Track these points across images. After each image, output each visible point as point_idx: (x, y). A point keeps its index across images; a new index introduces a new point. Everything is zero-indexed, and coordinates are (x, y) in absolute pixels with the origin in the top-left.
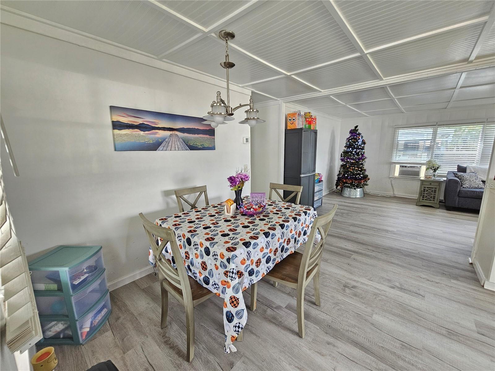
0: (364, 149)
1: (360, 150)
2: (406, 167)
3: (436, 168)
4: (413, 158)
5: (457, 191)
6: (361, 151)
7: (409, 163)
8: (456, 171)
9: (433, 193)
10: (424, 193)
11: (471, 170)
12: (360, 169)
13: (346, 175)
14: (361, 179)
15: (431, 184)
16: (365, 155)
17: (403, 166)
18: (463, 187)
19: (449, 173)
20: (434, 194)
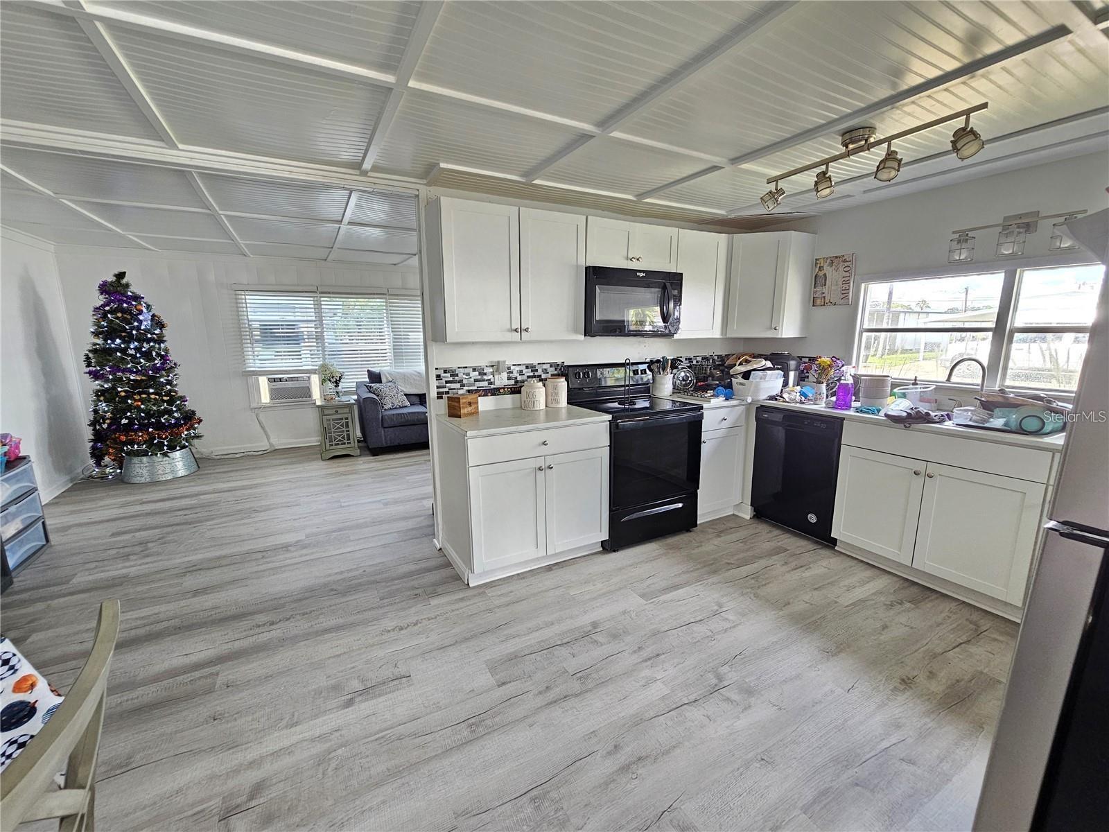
0: (163, 342)
1: (152, 344)
2: (280, 380)
3: (338, 379)
4: (291, 361)
5: (379, 419)
6: (157, 346)
7: (286, 371)
8: (367, 380)
9: (345, 429)
10: (331, 433)
11: (387, 378)
12: (165, 398)
13: (124, 421)
14: (177, 425)
15: (337, 412)
16: (173, 357)
17: (274, 380)
18: (385, 410)
19: (359, 385)
20: (347, 431)
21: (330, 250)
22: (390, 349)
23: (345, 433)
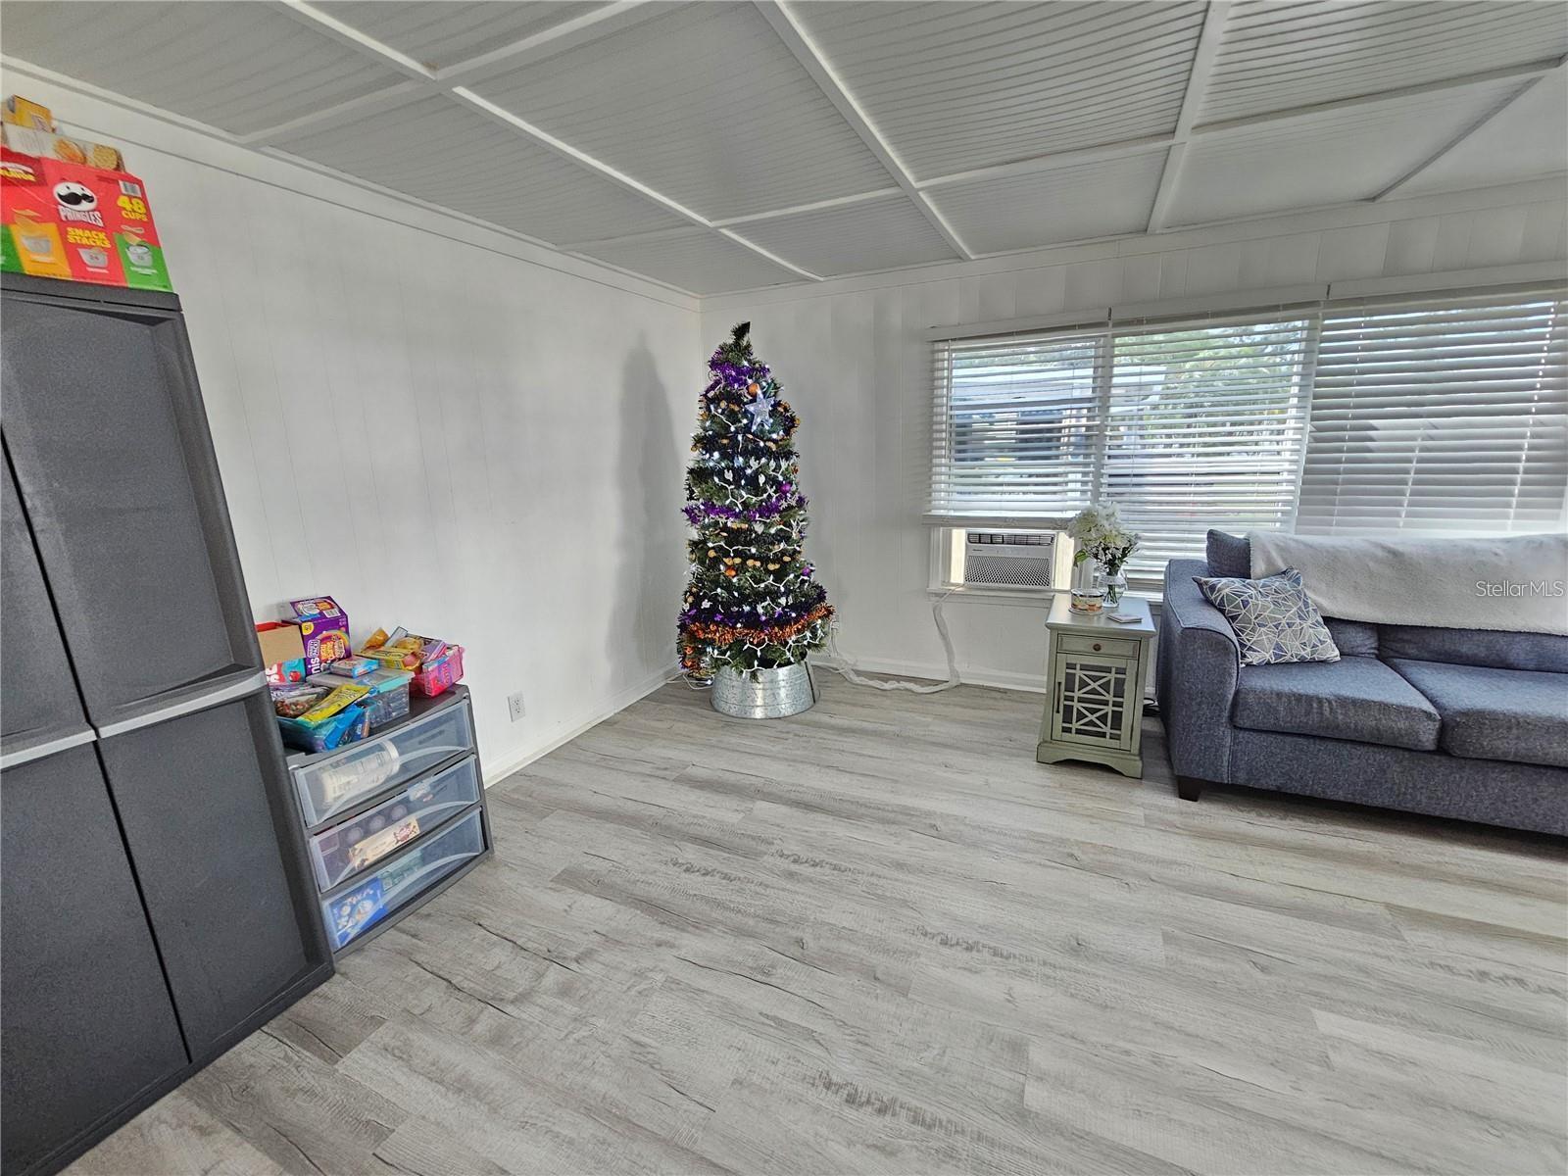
0: (788, 455)
1: (763, 460)
3: (1119, 554)
4: (1021, 497)
5: (1224, 696)
6: (773, 464)
8: (1203, 556)
9: (1110, 698)
10: (1071, 699)
11: (1269, 561)
12: (771, 567)
13: (706, 604)
14: (783, 621)
15: (1097, 648)
16: (802, 485)
17: (980, 538)
18: (1248, 665)
19: (1176, 569)
20: (1115, 704)
21: (1162, 144)
22: (1290, 472)
23: (1109, 709)
